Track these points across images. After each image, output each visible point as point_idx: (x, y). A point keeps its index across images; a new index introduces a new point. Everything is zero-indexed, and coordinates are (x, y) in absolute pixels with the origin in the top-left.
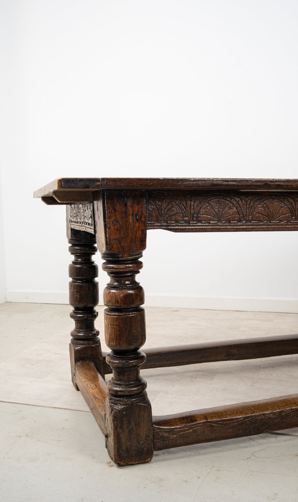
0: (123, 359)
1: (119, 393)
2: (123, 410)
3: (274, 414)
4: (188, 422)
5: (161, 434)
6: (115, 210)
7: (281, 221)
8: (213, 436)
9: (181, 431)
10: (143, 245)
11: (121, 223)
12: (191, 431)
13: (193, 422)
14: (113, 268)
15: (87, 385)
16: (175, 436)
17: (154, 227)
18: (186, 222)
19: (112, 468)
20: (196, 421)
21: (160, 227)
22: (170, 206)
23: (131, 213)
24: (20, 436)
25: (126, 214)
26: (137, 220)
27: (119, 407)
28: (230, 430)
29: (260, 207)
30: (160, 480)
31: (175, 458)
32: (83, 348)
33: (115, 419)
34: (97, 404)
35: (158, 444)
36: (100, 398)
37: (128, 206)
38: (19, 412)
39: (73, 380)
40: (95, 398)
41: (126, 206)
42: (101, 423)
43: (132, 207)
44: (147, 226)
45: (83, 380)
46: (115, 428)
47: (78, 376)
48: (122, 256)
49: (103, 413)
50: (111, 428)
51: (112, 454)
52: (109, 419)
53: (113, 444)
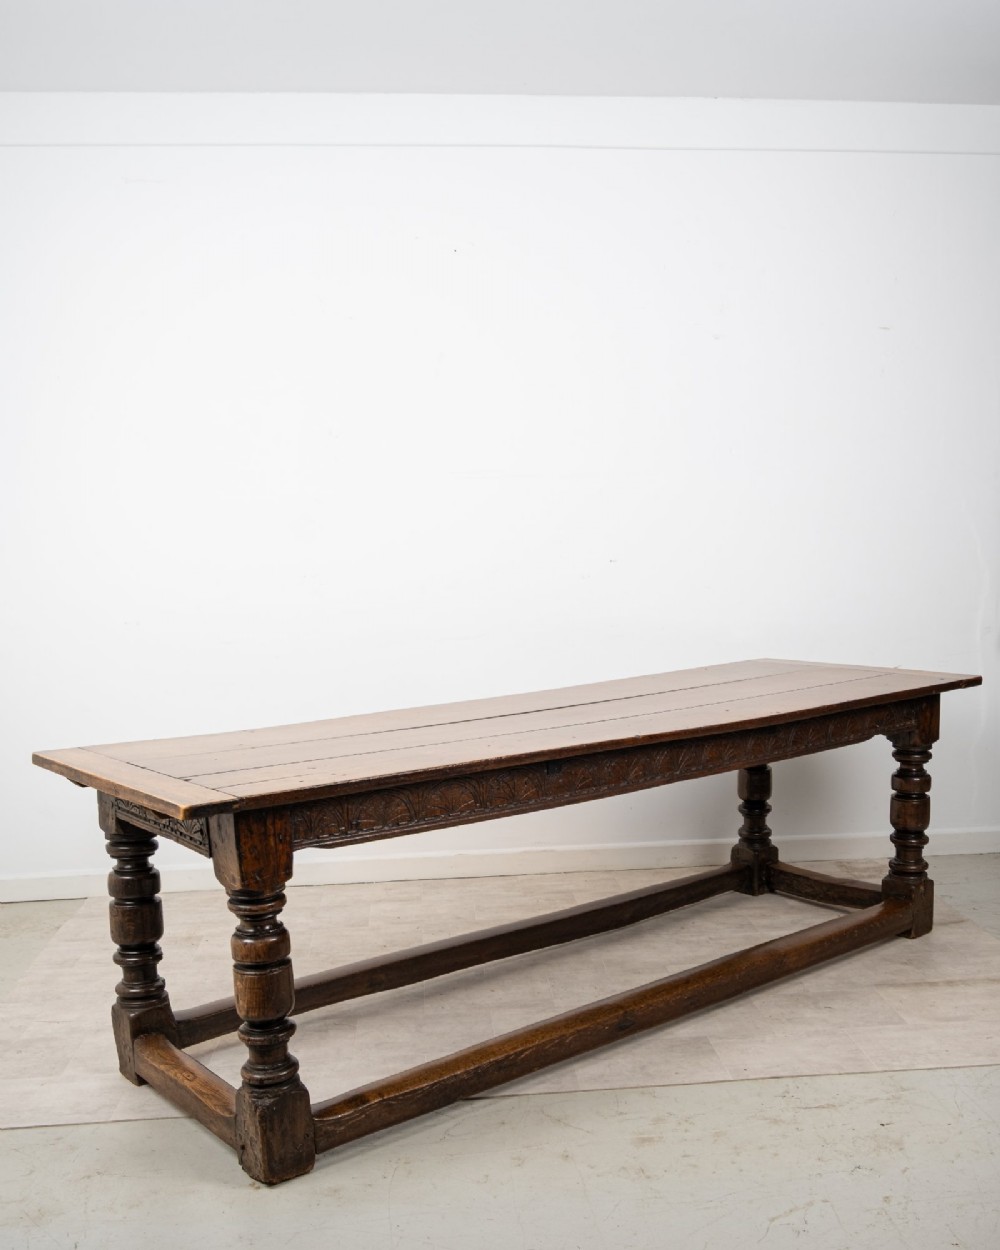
0: (269, 1033)
1: (266, 1082)
2: (271, 1106)
3: (467, 1072)
4: (359, 1106)
5: (324, 1129)
6: (252, 833)
7: (462, 812)
8: (393, 1118)
9: (351, 1119)
10: (288, 873)
11: (259, 848)
12: (363, 1116)
13: (364, 1104)
14: (245, 910)
15: (176, 1075)
16: (342, 1128)
17: (302, 846)
18: (342, 833)
19: (260, 1191)
20: (368, 1101)
21: (310, 845)
22: (321, 815)
23: (272, 832)
25: (265, 835)
26: (281, 841)
27: (268, 1102)
28: (414, 1106)
29: (435, 797)
30: (335, 1191)
31: (344, 1159)
32: (144, 1013)
33: (263, 1119)
34: (209, 1103)
35: (322, 1144)
36: (210, 1093)
37: (268, 824)
38: (58, 1139)
39: (123, 1069)
40: (202, 1094)
41: (265, 825)
42: (225, 1130)
43: (273, 824)
44: (293, 847)
45: (162, 1067)
46: (264, 1132)
47: (143, 1061)
48: (263, 893)
49: (227, 1115)
50: (257, 1132)
51: (259, 1170)
52: (249, 1122)
53: (260, 1156)
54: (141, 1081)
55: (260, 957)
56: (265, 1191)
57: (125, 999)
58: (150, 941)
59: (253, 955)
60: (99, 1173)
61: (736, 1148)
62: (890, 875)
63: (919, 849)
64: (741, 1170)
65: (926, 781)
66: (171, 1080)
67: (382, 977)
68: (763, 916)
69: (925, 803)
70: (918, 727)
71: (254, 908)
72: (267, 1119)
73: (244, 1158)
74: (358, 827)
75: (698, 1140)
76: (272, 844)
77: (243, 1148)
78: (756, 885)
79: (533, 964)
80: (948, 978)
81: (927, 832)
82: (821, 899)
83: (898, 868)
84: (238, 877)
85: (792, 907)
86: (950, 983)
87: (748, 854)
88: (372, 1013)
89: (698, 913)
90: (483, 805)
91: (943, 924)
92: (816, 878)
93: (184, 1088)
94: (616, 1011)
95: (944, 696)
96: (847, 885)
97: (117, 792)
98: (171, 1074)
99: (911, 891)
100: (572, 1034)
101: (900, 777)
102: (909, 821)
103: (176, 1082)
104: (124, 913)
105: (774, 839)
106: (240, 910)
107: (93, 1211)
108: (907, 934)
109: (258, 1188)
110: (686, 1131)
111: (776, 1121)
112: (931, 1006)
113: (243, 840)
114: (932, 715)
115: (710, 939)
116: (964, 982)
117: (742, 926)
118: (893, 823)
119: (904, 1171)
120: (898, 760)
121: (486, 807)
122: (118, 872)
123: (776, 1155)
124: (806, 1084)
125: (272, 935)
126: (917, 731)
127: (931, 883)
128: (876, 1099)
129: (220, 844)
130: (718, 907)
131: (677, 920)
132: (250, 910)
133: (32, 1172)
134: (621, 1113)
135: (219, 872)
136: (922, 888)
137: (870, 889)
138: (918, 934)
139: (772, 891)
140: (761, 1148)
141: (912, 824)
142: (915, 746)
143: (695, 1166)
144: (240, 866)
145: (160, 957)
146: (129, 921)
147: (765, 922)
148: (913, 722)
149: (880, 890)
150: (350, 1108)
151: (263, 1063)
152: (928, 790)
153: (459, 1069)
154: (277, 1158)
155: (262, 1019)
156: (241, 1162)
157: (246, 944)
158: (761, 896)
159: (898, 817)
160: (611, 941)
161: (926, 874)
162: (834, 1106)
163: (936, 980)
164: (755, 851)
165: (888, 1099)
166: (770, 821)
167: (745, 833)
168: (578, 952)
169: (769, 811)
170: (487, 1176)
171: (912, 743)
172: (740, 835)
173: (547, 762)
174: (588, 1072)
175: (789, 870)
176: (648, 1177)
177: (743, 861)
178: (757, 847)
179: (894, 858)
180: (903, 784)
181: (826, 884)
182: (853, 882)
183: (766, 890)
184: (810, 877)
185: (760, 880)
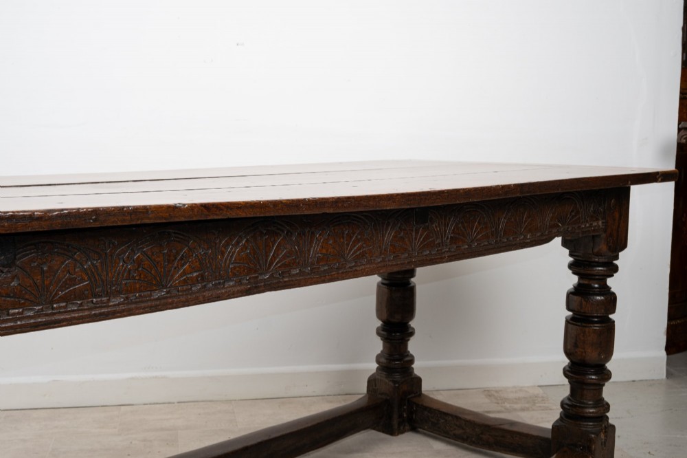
62: (561, 419)
63: (599, 387)
65: (611, 301)
70: (605, 231)
78: (395, 422)
81: (609, 366)
82: (473, 443)
83: (572, 411)
87: (386, 385)
92: (468, 417)
95: (635, 189)
96: (506, 427)
99: (591, 441)
101: (577, 296)
102: (588, 351)
105: (418, 367)
114: (620, 219)
118: (568, 353)
120: (574, 273)
126: (604, 235)
136: (602, 435)
137: (535, 433)
139: (414, 429)
141: (592, 355)
142: (598, 254)
148: (600, 223)
149: (549, 436)
152: (613, 311)
158: (401, 436)
159: (576, 345)
161: (607, 418)
164: (395, 382)
166: (413, 346)
167: (383, 360)
169: (412, 334)
171: (596, 250)
172: (378, 362)
175: (435, 406)
177: (382, 394)
178: (397, 377)
179: (568, 399)
180: (581, 304)
181: (480, 425)
182: (513, 423)
183: (407, 428)
184: (460, 416)
185: (401, 416)
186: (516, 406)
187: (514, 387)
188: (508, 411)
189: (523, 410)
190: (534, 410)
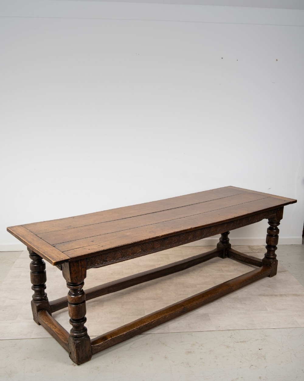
0: (79, 322)
1: (77, 336)
2: (79, 343)
3: (137, 329)
4: (104, 341)
5: (94, 348)
6: (74, 266)
7: (138, 254)
8: (115, 343)
9: (102, 345)
10: (85, 276)
11: (76, 270)
12: (106, 344)
14: (72, 288)
15: (50, 326)
16: (100, 347)
17: (89, 268)
18: (101, 263)
19: (75, 367)
20: (107, 339)
21: (91, 268)
22: (95, 259)
23: (80, 265)
24: (25, 359)
25: (78, 266)
26: (83, 267)
27: (78, 342)
29: (130, 250)
30: (98, 367)
31: (100, 356)
32: (41, 304)
33: (76, 347)
34: (60, 337)
35: (93, 353)
36: (60, 333)
37: (79, 262)
38: (16, 344)
39: (34, 319)
40: (58, 334)
41: (78, 263)
42: (65, 346)
43: (81, 263)
44: (87, 269)
45: (46, 323)
46: (77, 351)
47: (40, 319)
48: (77, 283)
49: (66, 342)
50: (75, 350)
51: (75, 360)
52: (72, 347)
53: (75, 357)
54: (39, 324)
55: (76, 301)
56: (77, 366)
57: (35, 301)
58: (42, 284)
59: (74, 301)
60: (28, 358)
61: (216, 356)
62: (265, 258)
63: (274, 251)
64: (217, 365)
65: (278, 231)
66: (49, 327)
67: (112, 289)
68: (226, 266)
69: (277, 237)
71: (75, 287)
72: (77, 347)
73: (71, 356)
74: (106, 261)
75: (205, 353)
76: (80, 268)
77: (70, 353)
78: (224, 255)
79: (157, 283)
80: (281, 293)
81: (277, 246)
83: (267, 256)
84: (70, 279)
85: (235, 263)
86: (281, 295)
87: (222, 246)
88: (108, 300)
89: (206, 265)
90: (144, 251)
91: (280, 272)
92: (242, 255)
93: (53, 330)
94: (182, 307)
95: (285, 207)
96: (252, 259)
97: (33, 249)
98: (49, 325)
99: (271, 264)
100: (168, 315)
101: (270, 229)
102: (272, 243)
103: (50, 328)
104: (35, 276)
105: (230, 242)
106: (70, 288)
107: (26, 372)
108: (269, 276)
109: (75, 365)
110: (201, 349)
111: (228, 347)
112: (275, 304)
113: (72, 268)
114: (281, 212)
115: (210, 275)
116: (286, 295)
117: (219, 270)
118: (267, 243)
119: (266, 367)
120: (269, 224)
121: (145, 252)
122: (33, 263)
123: (228, 359)
124: (237, 333)
125: (80, 295)
126: (276, 217)
127: (277, 261)
128: (258, 339)
129: (64, 267)
130: (212, 262)
131: (200, 267)
132: (73, 288)
133: (8, 357)
134: (182, 342)
135: (64, 275)
136: (274, 262)
137: (259, 261)
138: (272, 276)
139: (229, 257)
140: (223, 357)
141: (272, 244)
142: (275, 221)
143: (204, 363)
144: (71, 276)
145: (45, 288)
146: (36, 278)
147: (226, 269)
148: (275, 214)
149: (261, 261)
150: (102, 341)
151: (77, 331)
152: (278, 234)
153: (134, 327)
154: (80, 358)
155: (77, 319)
156: (70, 356)
157: (72, 297)
158: (225, 259)
159: (269, 241)
160: (180, 275)
161: (276, 258)
162: (245, 342)
163: (277, 294)
164: (224, 245)
165: (262, 340)
166: (229, 236)
167: (221, 240)
168: (170, 278)
169: (229, 233)
170: (142, 364)
172: (220, 240)
173: (164, 238)
174: (173, 326)
175: (234, 252)
176: (190, 366)
177: (221, 248)
178: (225, 244)
179: (266, 253)
180: (270, 232)
181: (245, 258)
182: (254, 258)
183: (227, 257)
184: (241, 255)
185: (225, 254)
186: (257, 251)
187: (257, 245)
188: (254, 253)
189: (258, 252)
190: (261, 253)
